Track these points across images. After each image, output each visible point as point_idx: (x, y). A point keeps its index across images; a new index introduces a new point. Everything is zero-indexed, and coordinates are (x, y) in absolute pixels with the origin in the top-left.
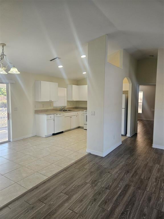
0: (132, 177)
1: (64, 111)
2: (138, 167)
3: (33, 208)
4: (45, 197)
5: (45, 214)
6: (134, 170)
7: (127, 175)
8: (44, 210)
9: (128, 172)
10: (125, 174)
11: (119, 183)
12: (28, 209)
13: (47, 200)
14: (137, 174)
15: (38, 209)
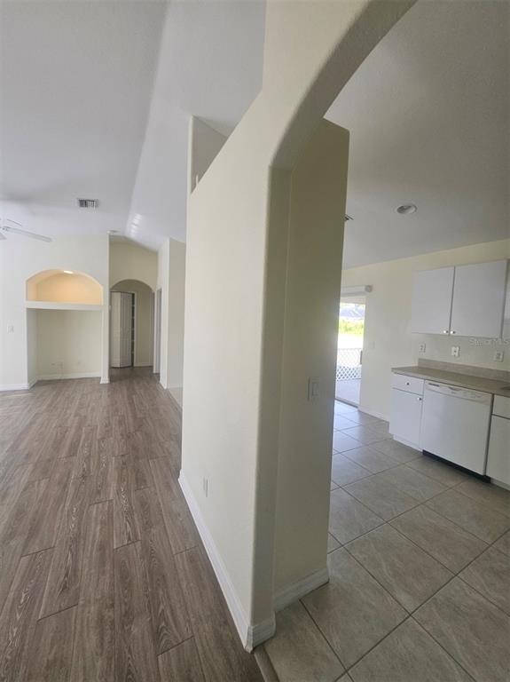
0: (69, 473)
2: (62, 505)
6: (71, 490)
7: (81, 470)
9: (84, 477)
10: (89, 470)
14: (59, 483)
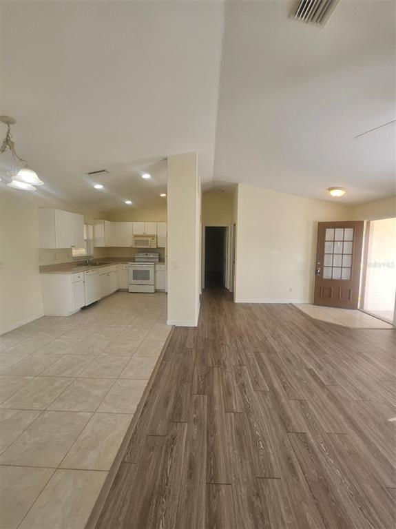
1: (92, 265)
3: (174, 439)
4: (174, 413)
5: (203, 437)
8: (195, 433)
11: (246, 355)
12: (167, 446)
13: (183, 415)
15: (185, 435)
